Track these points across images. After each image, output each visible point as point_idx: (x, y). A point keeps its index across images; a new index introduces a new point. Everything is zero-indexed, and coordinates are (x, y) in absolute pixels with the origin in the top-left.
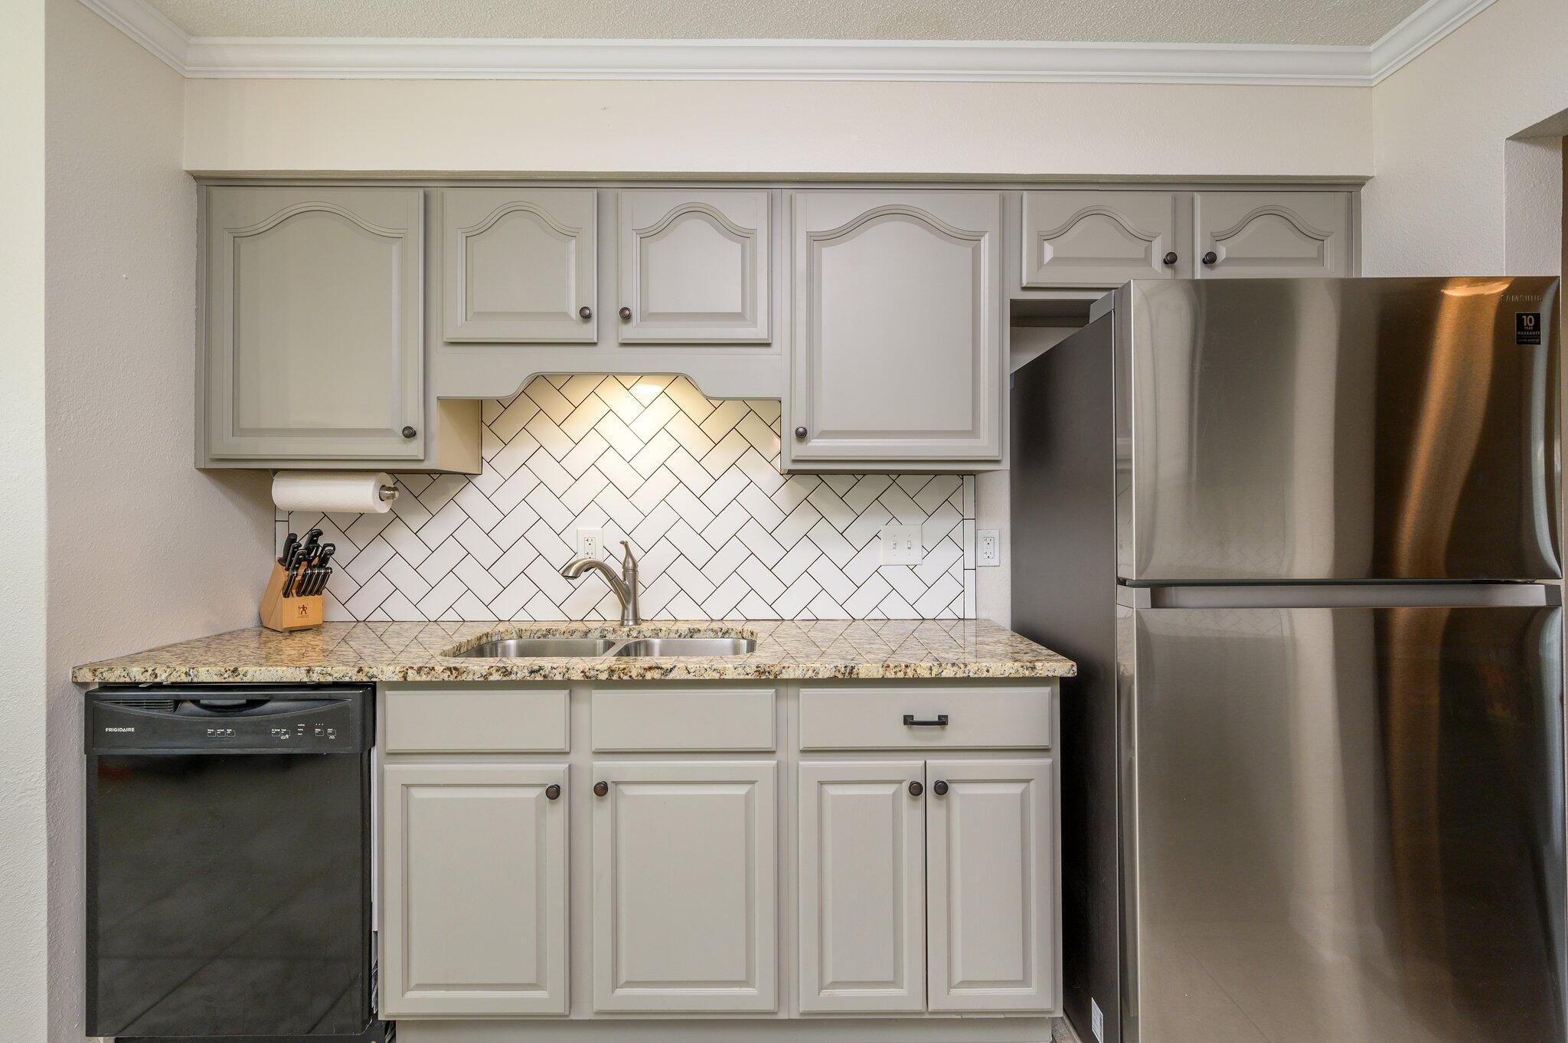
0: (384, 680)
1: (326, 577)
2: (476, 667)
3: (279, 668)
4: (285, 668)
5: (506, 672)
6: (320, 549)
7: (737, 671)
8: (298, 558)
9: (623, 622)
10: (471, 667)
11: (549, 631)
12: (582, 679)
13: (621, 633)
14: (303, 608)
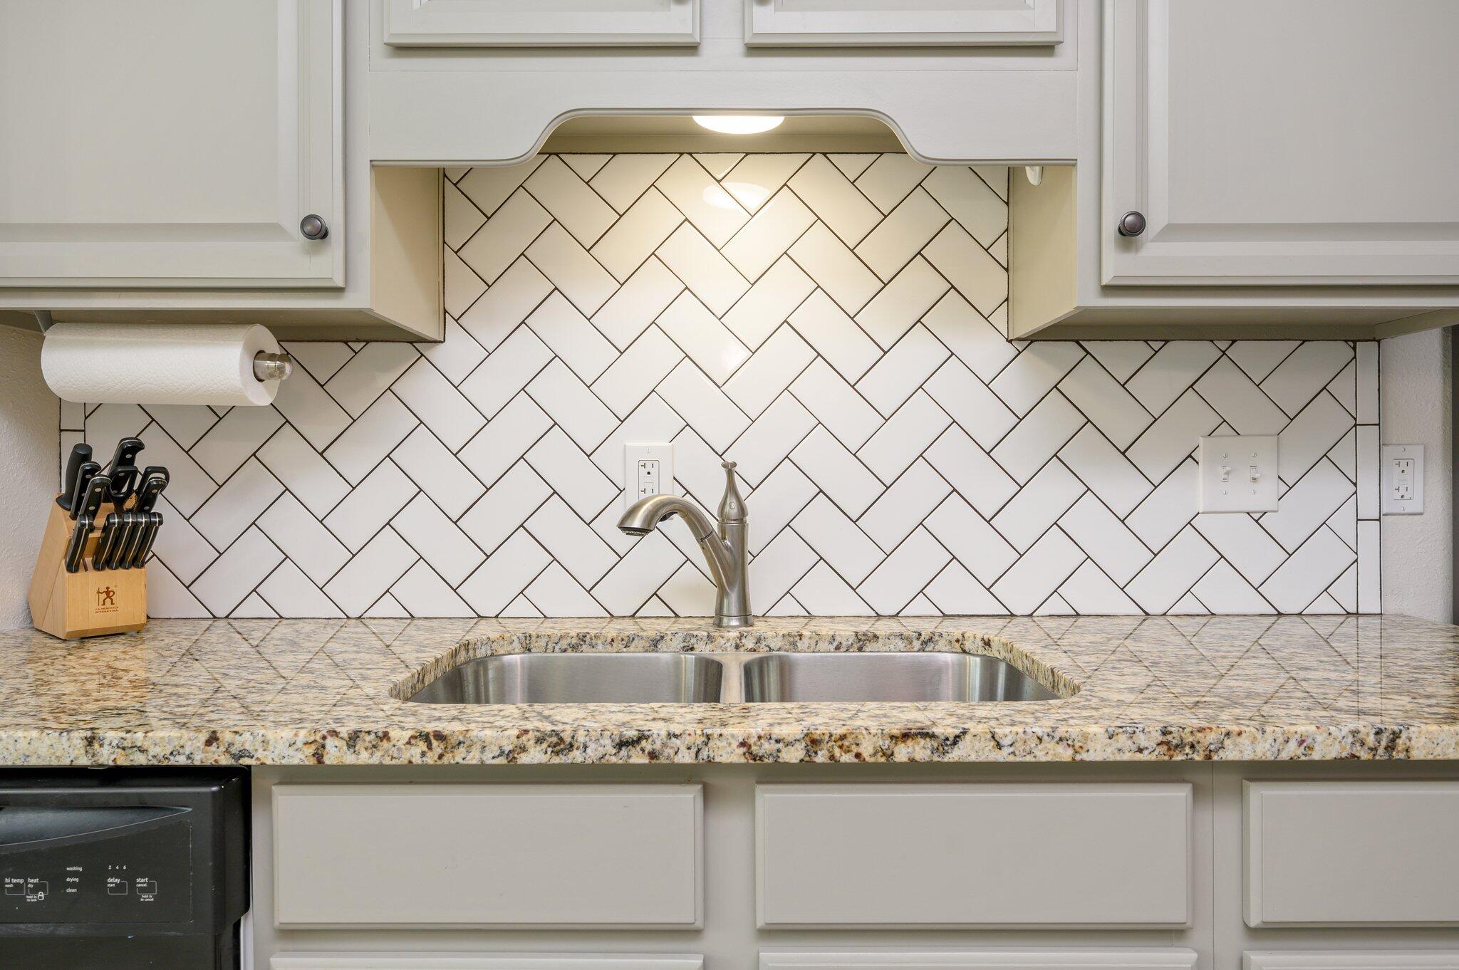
0: (269, 762)
1: (149, 532)
2: (488, 732)
3: (20, 734)
4: (35, 734)
5: (560, 744)
6: (139, 478)
7: (1115, 744)
8: (93, 492)
9: (721, 620)
10: (475, 732)
11: (583, 638)
12: (743, 760)
13: (723, 641)
14: (108, 593)
